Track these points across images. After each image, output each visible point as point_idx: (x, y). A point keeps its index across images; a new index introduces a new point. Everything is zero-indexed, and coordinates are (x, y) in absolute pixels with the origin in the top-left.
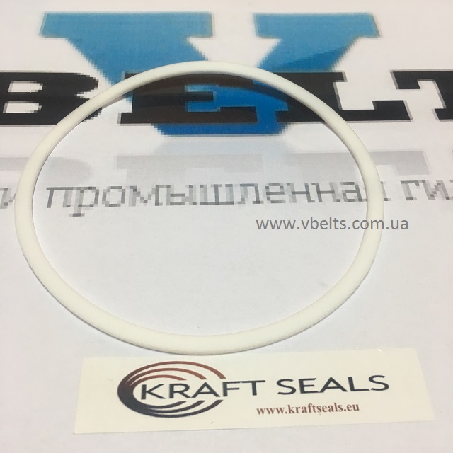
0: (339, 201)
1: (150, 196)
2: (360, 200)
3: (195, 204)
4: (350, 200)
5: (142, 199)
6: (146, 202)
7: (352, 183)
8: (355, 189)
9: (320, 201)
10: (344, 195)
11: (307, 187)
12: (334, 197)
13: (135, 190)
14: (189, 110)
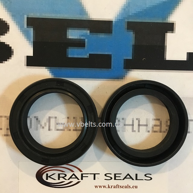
0: (149, 132)
1: (45, 124)
2: (161, 132)
3: (70, 130)
4: (155, 132)
5: (41, 125)
6: (43, 128)
7: (158, 120)
8: (159, 124)
9: (139, 131)
10: (153, 128)
11: (133, 121)
12: (147, 129)
13: (37, 119)
14: (69, 56)
